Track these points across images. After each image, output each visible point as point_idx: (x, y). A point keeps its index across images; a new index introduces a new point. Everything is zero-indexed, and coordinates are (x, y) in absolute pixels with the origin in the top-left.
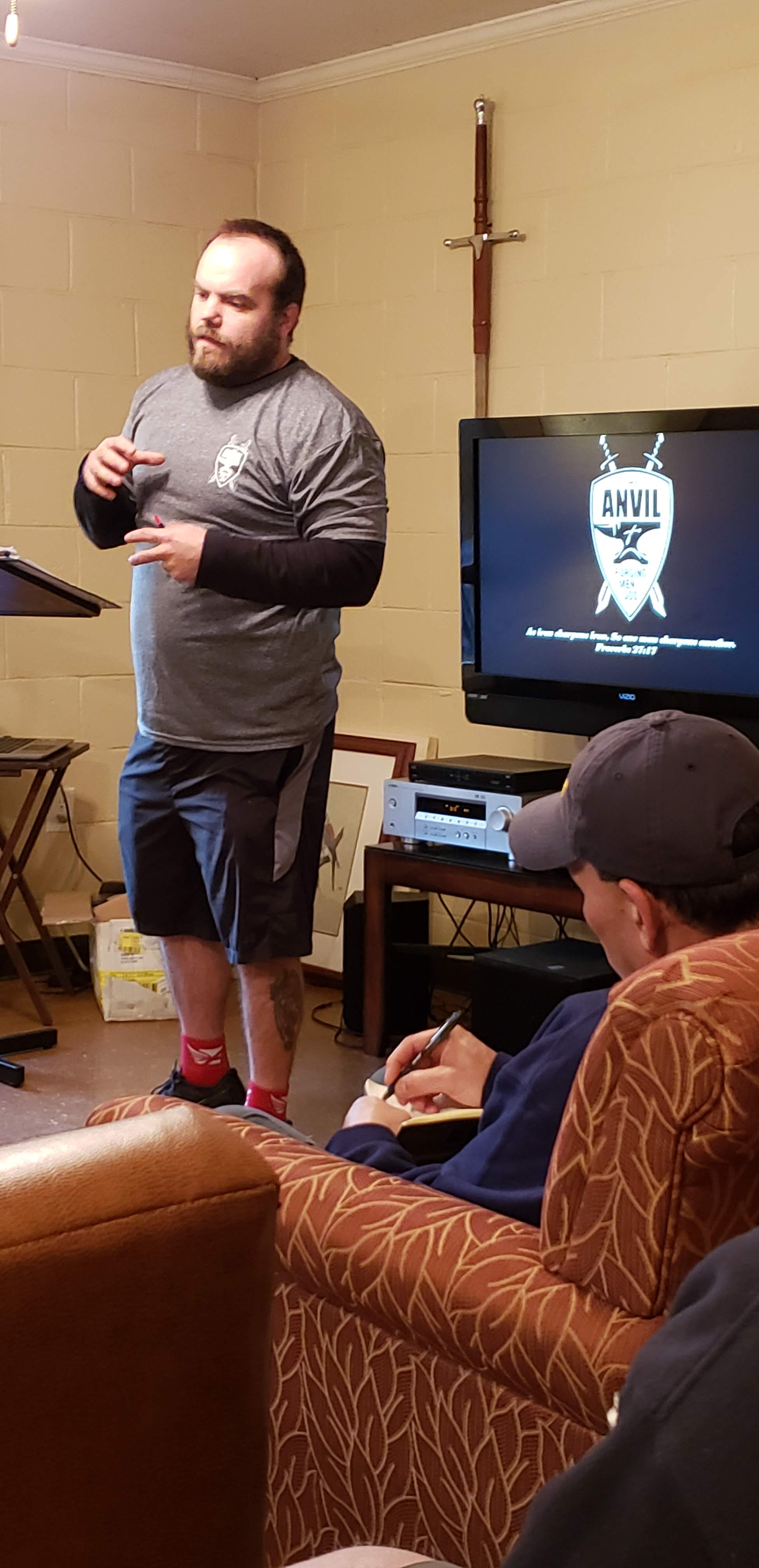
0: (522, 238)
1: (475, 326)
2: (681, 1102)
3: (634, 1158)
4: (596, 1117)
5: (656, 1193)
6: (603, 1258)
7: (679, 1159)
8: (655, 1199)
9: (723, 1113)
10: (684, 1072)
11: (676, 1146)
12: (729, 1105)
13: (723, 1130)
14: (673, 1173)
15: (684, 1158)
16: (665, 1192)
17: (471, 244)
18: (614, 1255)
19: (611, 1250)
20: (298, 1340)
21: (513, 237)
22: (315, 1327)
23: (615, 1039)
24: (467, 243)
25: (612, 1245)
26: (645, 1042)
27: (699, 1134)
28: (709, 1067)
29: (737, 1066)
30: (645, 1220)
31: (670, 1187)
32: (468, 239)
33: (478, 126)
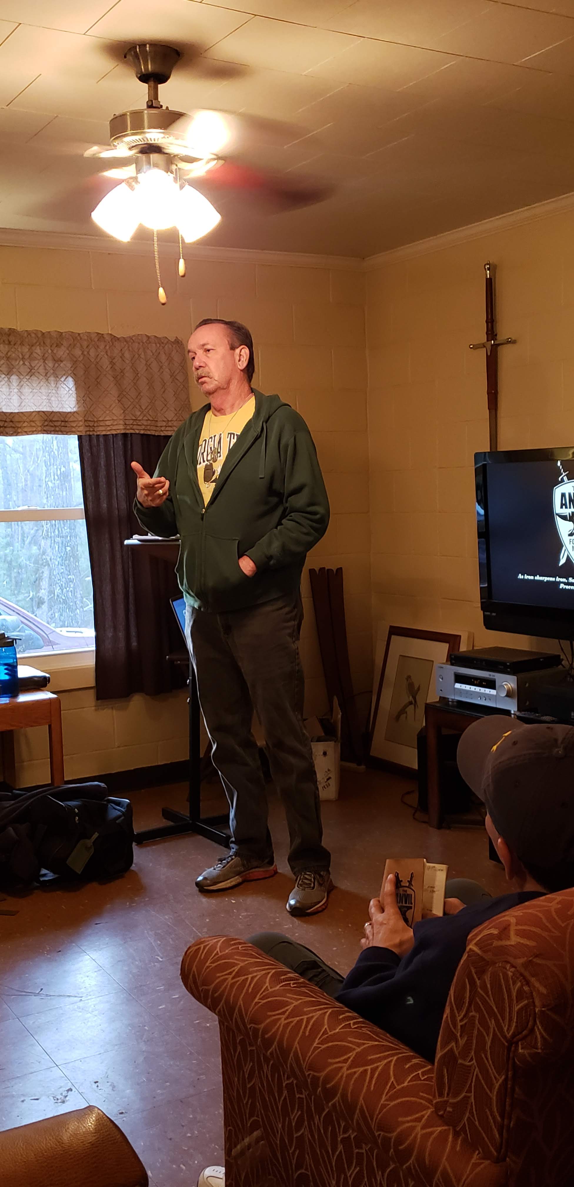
0: (514, 342)
1: (488, 394)
2: (510, 1026)
3: (483, 1056)
4: (461, 1020)
5: (497, 1082)
6: (467, 1116)
7: (510, 1062)
8: (497, 1086)
9: (536, 1037)
10: (510, 1007)
11: (508, 1054)
12: (540, 1033)
13: (537, 1049)
14: (508, 1071)
15: (514, 1062)
16: (503, 1082)
17: (484, 346)
18: (473, 1116)
19: (471, 1113)
20: (302, 1113)
21: (508, 342)
22: (311, 1109)
23: (471, 971)
24: (482, 346)
25: (472, 1109)
26: (487, 978)
27: (522, 1048)
28: (526, 1006)
29: (543, 1009)
30: (491, 1099)
31: (506, 1080)
32: (483, 344)
33: (487, 279)
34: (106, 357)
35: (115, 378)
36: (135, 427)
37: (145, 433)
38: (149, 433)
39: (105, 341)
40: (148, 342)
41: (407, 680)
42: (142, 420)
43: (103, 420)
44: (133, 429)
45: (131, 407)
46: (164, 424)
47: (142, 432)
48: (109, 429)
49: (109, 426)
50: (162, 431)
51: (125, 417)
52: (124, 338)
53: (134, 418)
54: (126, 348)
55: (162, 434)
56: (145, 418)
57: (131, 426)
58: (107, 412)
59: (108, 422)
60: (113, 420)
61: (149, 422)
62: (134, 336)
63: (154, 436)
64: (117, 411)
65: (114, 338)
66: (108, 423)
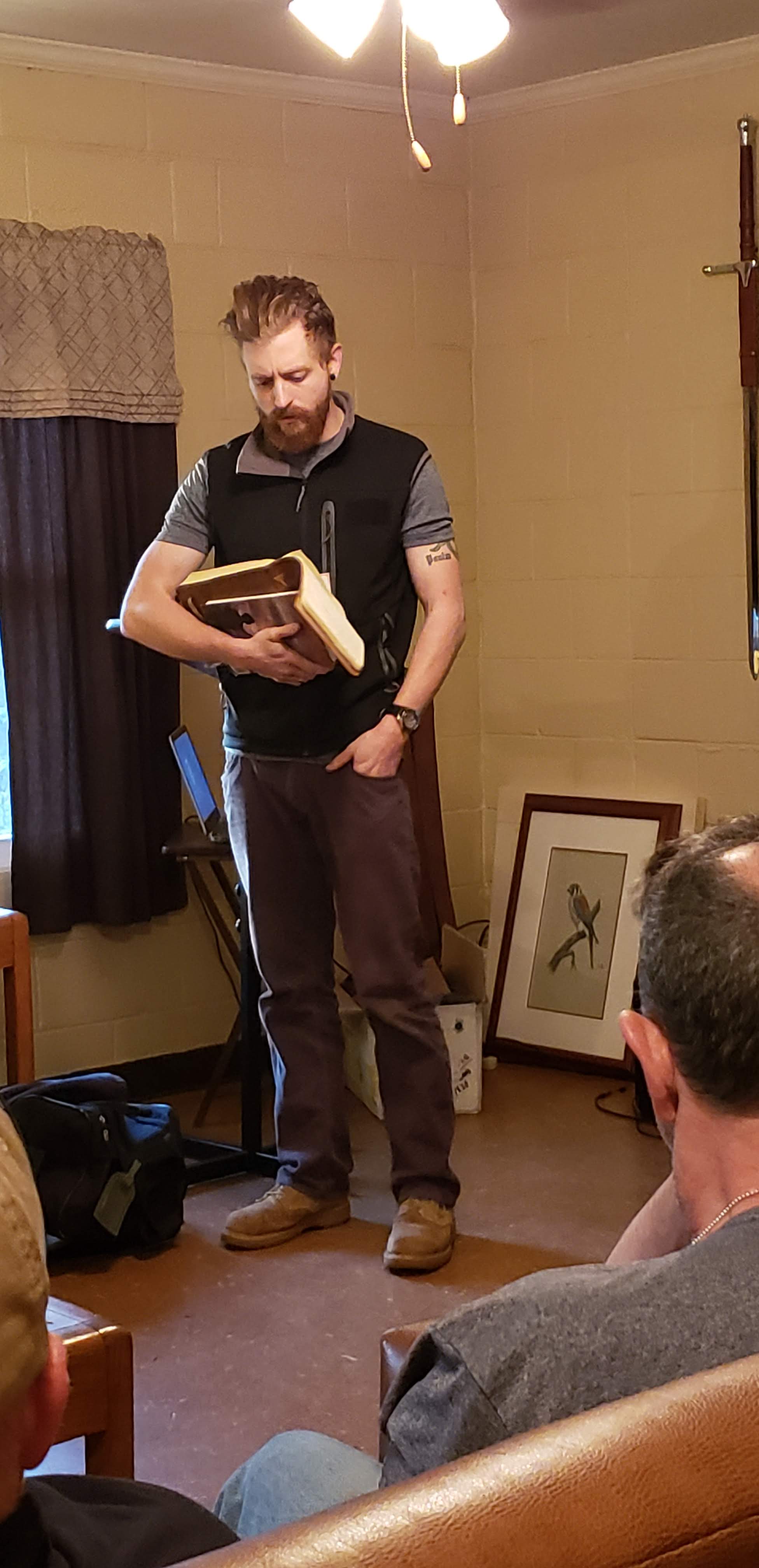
1: (741, 357)
17: (736, 270)
24: (733, 269)
32: (734, 266)
33: (742, 147)
34: (33, 267)
35: (51, 308)
36: (88, 405)
37: (106, 417)
38: (110, 416)
39: (31, 238)
40: (105, 242)
41: (572, 893)
42: (99, 391)
43: (28, 391)
44: (85, 409)
45: (80, 366)
46: (136, 401)
47: (100, 415)
48: (39, 406)
49: (39, 401)
50: (131, 414)
51: (70, 385)
52: (61, 233)
53: (86, 388)
54: (67, 251)
55: (132, 421)
56: (105, 389)
57: (81, 403)
58: (37, 374)
59: (37, 393)
60: (48, 390)
61: (112, 395)
62: (78, 229)
63: (118, 422)
64: (56, 375)
65: (46, 234)
66: (37, 396)
